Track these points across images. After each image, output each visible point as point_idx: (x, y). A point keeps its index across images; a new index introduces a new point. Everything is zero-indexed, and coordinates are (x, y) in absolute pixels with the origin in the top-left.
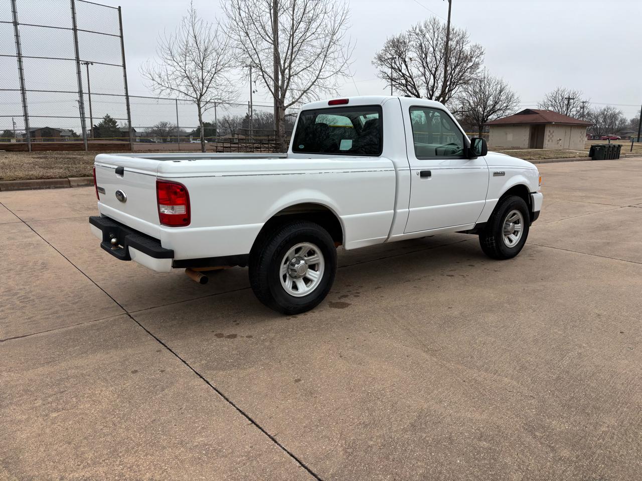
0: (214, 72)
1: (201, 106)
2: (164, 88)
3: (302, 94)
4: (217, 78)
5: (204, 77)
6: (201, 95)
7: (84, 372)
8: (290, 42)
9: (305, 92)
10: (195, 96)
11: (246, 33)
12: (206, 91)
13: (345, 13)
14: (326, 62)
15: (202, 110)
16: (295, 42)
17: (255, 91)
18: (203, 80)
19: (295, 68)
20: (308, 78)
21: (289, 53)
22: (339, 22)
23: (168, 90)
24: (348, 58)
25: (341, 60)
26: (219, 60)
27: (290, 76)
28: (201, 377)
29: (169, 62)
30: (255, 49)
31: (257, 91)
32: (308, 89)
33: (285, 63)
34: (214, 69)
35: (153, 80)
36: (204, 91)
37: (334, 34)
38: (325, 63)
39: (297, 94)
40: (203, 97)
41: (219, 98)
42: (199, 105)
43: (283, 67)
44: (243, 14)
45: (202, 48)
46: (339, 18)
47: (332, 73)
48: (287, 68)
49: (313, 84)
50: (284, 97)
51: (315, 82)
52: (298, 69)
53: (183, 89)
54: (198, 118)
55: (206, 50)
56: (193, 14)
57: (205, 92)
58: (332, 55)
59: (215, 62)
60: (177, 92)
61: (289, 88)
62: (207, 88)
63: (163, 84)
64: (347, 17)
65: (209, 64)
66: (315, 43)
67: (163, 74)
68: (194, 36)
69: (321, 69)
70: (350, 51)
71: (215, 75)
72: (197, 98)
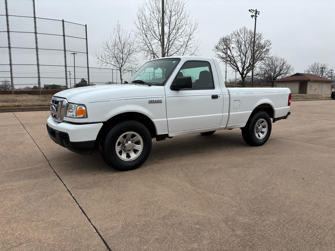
0: (128, 55)
1: (122, 71)
2: (103, 62)
4: (130, 57)
5: (123, 57)
6: (122, 66)
7: (14, 188)
8: (168, 40)
10: (119, 66)
11: (146, 35)
13: (196, 24)
14: (187, 49)
15: (122, 73)
16: (170, 39)
21: (168, 45)
22: (193, 29)
23: (106, 64)
24: (198, 47)
25: (194, 48)
26: (131, 49)
28: (69, 192)
29: (107, 50)
30: (150, 43)
34: (128, 53)
35: (98, 59)
36: (123, 64)
37: (190, 35)
38: (186, 50)
40: (122, 67)
41: (131, 67)
42: (120, 71)
44: (144, 26)
45: (123, 43)
46: (193, 27)
47: (189, 55)
48: (166, 53)
52: (172, 53)
53: (113, 63)
54: (120, 78)
56: (119, 26)
58: (189, 46)
59: (128, 49)
60: (110, 65)
62: (125, 62)
63: (103, 61)
64: (197, 27)
65: (126, 51)
66: (181, 39)
67: (103, 56)
68: (119, 37)
69: (184, 53)
70: (199, 43)
71: (129, 56)
72: (119, 68)
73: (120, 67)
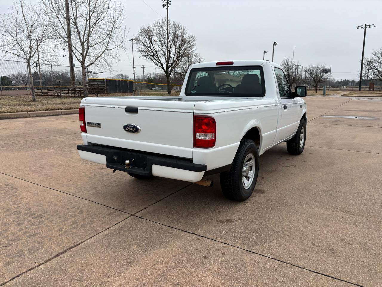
0: (40, 42)
1: (31, 64)
2: (1, 51)
3: (97, 59)
4: (43, 46)
5: (31, 45)
6: (30, 57)
9: (98, 58)
10: (26, 58)
11: (57, 17)
12: (34, 54)
13: (122, 10)
14: (111, 40)
15: (32, 67)
16: (91, 24)
17: (64, 56)
18: (31, 46)
20: (101, 49)
21: (87, 31)
22: (118, 14)
23: (4, 53)
24: (125, 37)
25: (121, 38)
26: (44, 33)
27: (88, 47)
29: (3, 33)
30: (63, 28)
31: (66, 56)
32: (100, 56)
33: (83, 38)
36: (32, 54)
37: (115, 22)
39: (93, 59)
40: (32, 58)
41: (45, 59)
42: (28, 63)
43: (82, 41)
44: (54, 5)
45: (30, 24)
46: (117, 12)
47: (115, 47)
48: (85, 41)
49: (103, 53)
50: (85, 61)
51: (104, 51)
52: (94, 43)
53: (15, 52)
55: (32, 26)
58: (114, 35)
60: (11, 54)
61: (88, 54)
62: (35, 52)
64: (122, 12)
66: (104, 27)
68: (23, 16)
69: (108, 44)
70: (126, 33)
71: (41, 44)
72: (27, 59)
73: (27, 58)
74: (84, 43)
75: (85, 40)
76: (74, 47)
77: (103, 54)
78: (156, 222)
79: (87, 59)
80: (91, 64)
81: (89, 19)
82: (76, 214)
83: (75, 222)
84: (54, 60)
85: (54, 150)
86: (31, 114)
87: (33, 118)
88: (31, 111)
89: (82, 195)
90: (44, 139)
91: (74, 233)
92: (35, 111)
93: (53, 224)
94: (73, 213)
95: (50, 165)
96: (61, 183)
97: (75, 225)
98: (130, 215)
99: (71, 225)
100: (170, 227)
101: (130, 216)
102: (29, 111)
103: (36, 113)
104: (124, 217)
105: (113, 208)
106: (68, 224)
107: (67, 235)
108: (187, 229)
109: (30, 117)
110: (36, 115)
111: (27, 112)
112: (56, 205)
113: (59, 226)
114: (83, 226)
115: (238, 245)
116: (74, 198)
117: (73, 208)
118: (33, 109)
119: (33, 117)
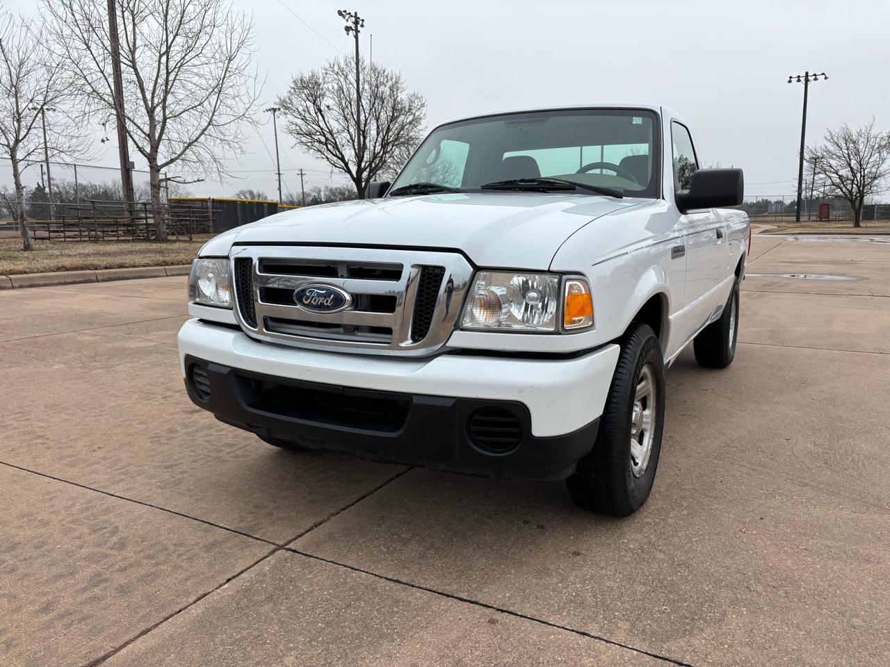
1: (18, 159)
3: (187, 148)
5: (20, 111)
6: (17, 141)
9: (190, 144)
10: (6, 143)
11: (86, 44)
12: (27, 133)
13: (247, 30)
14: (221, 101)
15: (21, 166)
16: (172, 64)
17: (105, 139)
18: (19, 114)
19: (173, 106)
21: (161, 81)
22: (237, 41)
24: (257, 96)
25: (245, 99)
26: (51, 82)
27: (165, 119)
30: (102, 72)
31: (108, 139)
32: (196, 140)
33: (153, 98)
34: (41, 98)
36: (22, 133)
37: (230, 60)
38: (219, 101)
39: (179, 148)
40: (21, 144)
42: (13, 157)
43: (150, 103)
44: (78, 16)
45: (15, 60)
46: (236, 35)
47: (233, 118)
48: (158, 105)
49: (202, 133)
50: (157, 151)
51: (205, 130)
52: (179, 109)
54: (14, 180)
55: (21, 64)
57: (25, 137)
58: (230, 91)
61: (164, 137)
62: (30, 129)
64: (249, 36)
66: (205, 70)
69: (214, 111)
70: (258, 86)
72: (8, 146)
73: (9, 143)
74: (154, 108)
75: (156, 101)
76: (129, 119)
77: (203, 136)
78: (354, 567)
79: (161, 148)
80: (172, 161)
81: (167, 52)
82: (102, 550)
83: (97, 580)
84: (79, 148)
85: (63, 365)
86: (15, 279)
87: (21, 290)
88: (16, 274)
89: (129, 489)
90: (41, 339)
91: (90, 617)
92: (25, 273)
93: (28, 587)
94: (95, 550)
95: (46, 407)
96: (68, 456)
97: (96, 590)
98: (274, 546)
99: (85, 590)
100: (398, 581)
101: (273, 552)
102: (11, 274)
103: (29, 279)
104: (255, 555)
105: (222, 525)
106: (74, 585)
107: (68, 626)
108: (452, 588)
109: (13, 288)
110: (28, 284)
111: (6, 275)
112: (45, 523)
113: (45, 594)
114: (123, 590)
115: (620, 637)
116: (103, 499)
117: (95, 531)
118: (20, 268)
119: (21, 287)
